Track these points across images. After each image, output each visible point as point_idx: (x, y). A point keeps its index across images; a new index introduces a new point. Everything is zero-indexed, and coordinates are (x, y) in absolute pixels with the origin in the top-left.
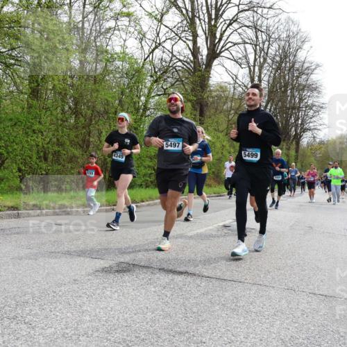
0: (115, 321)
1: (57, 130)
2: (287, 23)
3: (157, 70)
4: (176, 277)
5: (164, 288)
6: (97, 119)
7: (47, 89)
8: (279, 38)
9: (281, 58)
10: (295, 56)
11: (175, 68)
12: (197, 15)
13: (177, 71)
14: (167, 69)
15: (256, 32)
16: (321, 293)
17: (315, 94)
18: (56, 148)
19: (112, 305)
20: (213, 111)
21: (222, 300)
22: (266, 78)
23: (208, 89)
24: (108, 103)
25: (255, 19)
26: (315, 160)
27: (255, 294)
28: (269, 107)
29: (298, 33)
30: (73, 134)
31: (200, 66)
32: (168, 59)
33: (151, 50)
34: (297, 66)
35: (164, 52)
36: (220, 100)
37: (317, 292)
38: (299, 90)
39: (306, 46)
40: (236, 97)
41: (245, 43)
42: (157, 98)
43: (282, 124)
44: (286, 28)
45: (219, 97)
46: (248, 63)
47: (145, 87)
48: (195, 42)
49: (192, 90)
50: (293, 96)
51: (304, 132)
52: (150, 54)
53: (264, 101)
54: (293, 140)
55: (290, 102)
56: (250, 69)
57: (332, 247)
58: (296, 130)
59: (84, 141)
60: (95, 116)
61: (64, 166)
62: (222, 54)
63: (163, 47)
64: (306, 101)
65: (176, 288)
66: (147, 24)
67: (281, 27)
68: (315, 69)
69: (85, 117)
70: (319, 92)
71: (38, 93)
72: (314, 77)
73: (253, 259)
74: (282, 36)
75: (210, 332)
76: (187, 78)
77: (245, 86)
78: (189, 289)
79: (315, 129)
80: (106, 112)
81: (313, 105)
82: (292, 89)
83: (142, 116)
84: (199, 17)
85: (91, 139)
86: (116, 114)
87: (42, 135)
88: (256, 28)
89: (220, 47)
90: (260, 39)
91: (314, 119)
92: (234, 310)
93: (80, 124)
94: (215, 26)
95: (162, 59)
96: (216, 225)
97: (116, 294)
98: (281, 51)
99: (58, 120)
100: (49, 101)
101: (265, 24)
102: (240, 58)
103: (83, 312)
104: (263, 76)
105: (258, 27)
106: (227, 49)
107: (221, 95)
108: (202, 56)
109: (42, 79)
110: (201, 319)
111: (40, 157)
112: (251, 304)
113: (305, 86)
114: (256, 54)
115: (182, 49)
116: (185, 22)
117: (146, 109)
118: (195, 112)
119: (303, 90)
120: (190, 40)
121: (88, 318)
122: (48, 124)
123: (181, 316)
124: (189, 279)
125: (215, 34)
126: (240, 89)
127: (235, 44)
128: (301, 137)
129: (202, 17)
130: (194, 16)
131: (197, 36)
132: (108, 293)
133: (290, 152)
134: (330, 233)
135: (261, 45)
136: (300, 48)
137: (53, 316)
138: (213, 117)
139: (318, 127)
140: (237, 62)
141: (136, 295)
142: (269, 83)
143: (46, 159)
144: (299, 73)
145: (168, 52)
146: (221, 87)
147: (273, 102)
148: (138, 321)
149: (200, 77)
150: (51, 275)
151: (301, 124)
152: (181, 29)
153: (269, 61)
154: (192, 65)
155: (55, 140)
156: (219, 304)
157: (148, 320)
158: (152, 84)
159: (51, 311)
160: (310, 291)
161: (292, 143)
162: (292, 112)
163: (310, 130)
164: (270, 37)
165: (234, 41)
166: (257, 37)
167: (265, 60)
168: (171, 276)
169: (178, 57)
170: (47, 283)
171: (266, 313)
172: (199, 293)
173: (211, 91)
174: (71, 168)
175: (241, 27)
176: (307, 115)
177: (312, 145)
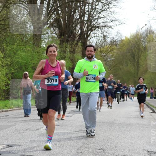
43: (64, 20)
51: (91, 30)
54: (78, 41)
58: (81, 28)
79: (105, 26)
91: (103, 14)
128: (88, 36)
133: (75, 55)
151: (88, 21)
161: (77, 44)
162: (76, 5)
163: (98, 27)
176: (95, 9)
177: (102, 46)
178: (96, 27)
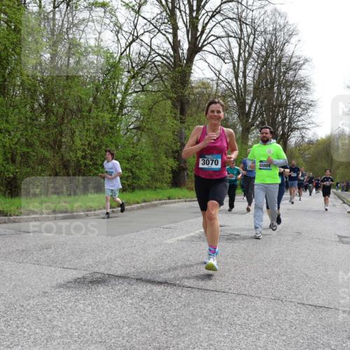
0: (88, 337)
1: (26, 129)
2: (274, 15)
3: (134, 65)
4: (155, 288)
5: (142, 300)
6: (70, 118)
7: (15, 85)
8: (265, 31)
9: (267, 53)
10: (282, 50)
11: (153, 63)
12: (178, 7)
13: (156, 66)
14: (146, 64)
15: (241, 25)
16: (311, 303)
17: (304, 91)
18: (25, 149)
19: (85, 319)
20: (194, 109)
21: (205, 311)
22: (251, 74)
23: (189, 86)
24: (81, 100)
25: (240, 10)
26: (304, 161)
27: (239, 304)
28: (254, 105)
29: (285, 26)
30: (43, 134)
31: (181, 62)
32: (146, 53)
33: (127, 43)
34: (284, 61)
35: (142, 46)
36: (203, 97)
37: (306, 302)
38: (286, 87)
39: (294, 40)
40: (220, 94)
41: (229, 36)
42: (134, 95)
44: (273, 21)
45: (202, 94)
46: (232, 58)
47: (122, 83)
48: (175, 35)
49: (172, 87)
50: (280, 93)
51: (292, 131)
52: (127, 47)
53: (249, 98)
55: (277, 99)
56: (234, 64)
57: (322, 253)
58: (283, 129)
59: (55, 142)
60: (68, 115)
61: (33, 168)
62: (204, 48)
63: (142, 40)
64: (294, 98)
65: (155, 299)
66: (123, 15)
67: (268, 19)
68: (304, 64)
69: (56, 115)
70: (307, 89)
71: (4, 89)
72: (302, 73)
73: (237, 267)
74: (268, 30)
75: (191, 346)
76: (167, 74)
77: (228, 82)
78: (168, 300)
79: (303, 128)
80: (80, 110)
81: (301, 103)
82: (279, 86)
83: (118, 114)
84: (179, 9)
85: (63, 140)
86: (90, 113)
87: (10, 135)
88: (240, 21)
89: (202, 41)
90: (245, 33)
91: (302, 118)
92: (217, 322)
93: (51, 124)
94: (197, 18)
95: (140, 53)
96: (197, 232)
97: (90, 308)
98: (267, 45)
99: (26, 118)
100: (17, 98)
101: (250, 16)
102: (223, 53)
103: (53, 328)
104: (247, 71)
105: (243, 20)
106: (210, 43)
107: (203, 92)
108: (183, 50)
109: (8, 74)
110: (181, 333)
111: (7, 159)
112: (236, 316)
113: (292, 83)
114: (240, 49)
115: (162, 43)
116: (164, 14)
117: (122, 106)
118: (175, 111)
119: (291, 86)
120: (170, 33)
121: (58, 334)
122: (15, 123)
123: (160, 330)
124: (169, 290)
125: (197, 26)
126: (223, 86)
127: (218, 38)
128: (288, 136)
129: (182, 8)
130: (174, 7)
131: (178, 28)
132: (81, 306)
134: (319, 239)
135: (246, 39)
136: (287, 42)
137: (20, 333)
138: (195, 116)
139: (307, 126)
140: (220, 57)
141: (111, 308)
142: (254, 79)
143: (13, 161)
144: (287, 69)
145: (146, 46)
146: (203, 84)
147: (259, 99)
148: (113, 336)
149: (180, 73)
150: (18, 288)
151: (288, 123)
152: (160, 21)
153: (254, 55)
154: (172, 60)
155: (23, 140)
156: (201, 317)
157: (125, 335)
158: (129, 81)
159: (18, 327)
160: (298, 301)
162: (279, 110)
163: (298, 129)
164: (255, 30)
165: (217, 35)
166: (241, 30)
167: (250, 54)
168: (149, 286)
169: (157, 51)
170: (14, 297)
171: (252, 325)
172: (180, 305)
173: (192, 88)
174: (42, 170)
175: (224, 20)
176: (295, 113)
177: (300, 145)
178: (296, 129)
